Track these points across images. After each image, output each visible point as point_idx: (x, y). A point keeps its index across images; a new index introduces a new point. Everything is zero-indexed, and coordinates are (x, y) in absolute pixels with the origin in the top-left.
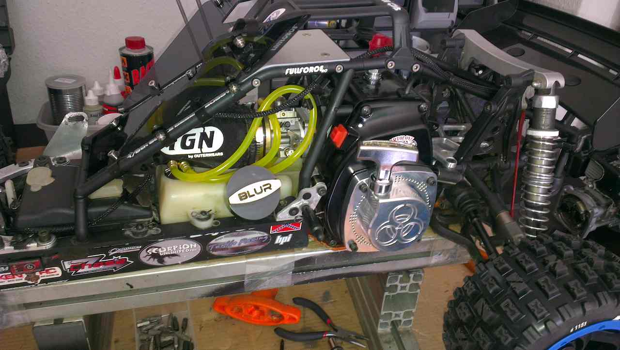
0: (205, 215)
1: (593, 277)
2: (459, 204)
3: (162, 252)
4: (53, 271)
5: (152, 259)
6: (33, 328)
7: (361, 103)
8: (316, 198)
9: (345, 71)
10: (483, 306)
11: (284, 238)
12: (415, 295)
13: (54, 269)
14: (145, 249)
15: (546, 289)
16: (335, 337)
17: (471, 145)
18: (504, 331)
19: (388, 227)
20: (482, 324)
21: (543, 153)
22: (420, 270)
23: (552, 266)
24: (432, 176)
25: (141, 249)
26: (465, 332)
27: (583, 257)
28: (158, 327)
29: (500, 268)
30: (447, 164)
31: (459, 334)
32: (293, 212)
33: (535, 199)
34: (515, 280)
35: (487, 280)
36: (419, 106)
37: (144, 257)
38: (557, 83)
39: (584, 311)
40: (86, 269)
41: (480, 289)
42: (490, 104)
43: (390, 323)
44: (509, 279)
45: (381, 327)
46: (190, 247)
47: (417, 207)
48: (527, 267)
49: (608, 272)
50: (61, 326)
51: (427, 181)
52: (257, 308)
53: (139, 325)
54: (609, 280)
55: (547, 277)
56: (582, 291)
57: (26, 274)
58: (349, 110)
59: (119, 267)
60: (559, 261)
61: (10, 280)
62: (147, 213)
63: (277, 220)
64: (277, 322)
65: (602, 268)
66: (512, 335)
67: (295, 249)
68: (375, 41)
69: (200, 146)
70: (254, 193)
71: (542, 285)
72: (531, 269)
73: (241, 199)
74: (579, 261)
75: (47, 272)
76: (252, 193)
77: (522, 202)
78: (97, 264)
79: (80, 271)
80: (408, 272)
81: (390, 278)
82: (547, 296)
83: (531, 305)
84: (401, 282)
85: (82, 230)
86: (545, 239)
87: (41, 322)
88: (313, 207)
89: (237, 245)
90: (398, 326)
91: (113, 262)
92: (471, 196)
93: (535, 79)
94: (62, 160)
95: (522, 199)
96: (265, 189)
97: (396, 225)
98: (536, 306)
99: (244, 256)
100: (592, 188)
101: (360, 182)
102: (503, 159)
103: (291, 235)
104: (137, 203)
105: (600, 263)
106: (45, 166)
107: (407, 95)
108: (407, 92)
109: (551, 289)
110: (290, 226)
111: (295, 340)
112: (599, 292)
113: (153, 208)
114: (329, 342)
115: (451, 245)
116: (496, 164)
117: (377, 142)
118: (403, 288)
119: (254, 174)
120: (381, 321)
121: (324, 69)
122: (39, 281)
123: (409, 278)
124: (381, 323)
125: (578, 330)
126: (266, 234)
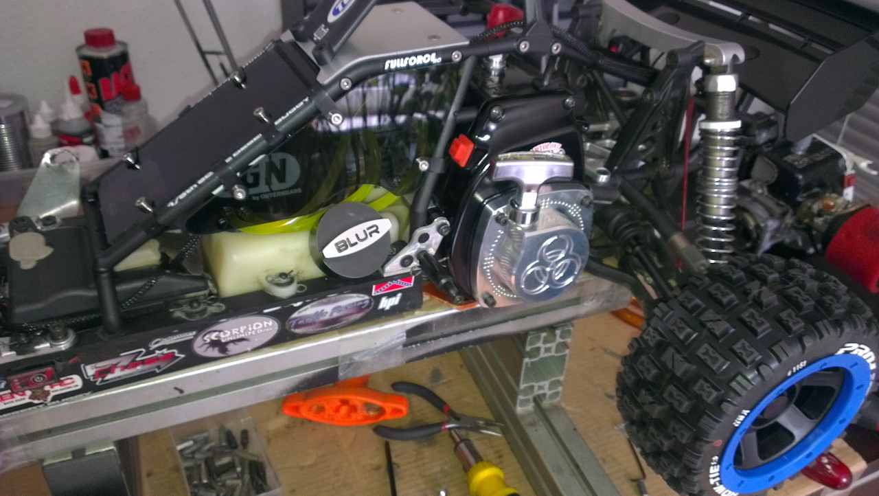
0: (286, 278)
1: (809, 305)
2: (615, 230)
3: (225, 337)
4: (69, 381)
5: (211, 349)
6: (43, 468)
7: (488, 104)
8: (435, 239)
9: (464, 59)
10: (673, 356)
11: (390, 299)
12: (563, 358)
13: (71, 378)
14: (202, 336)
15: (754, 325)
16: (457, 428)
17: (628, 149)
18: (706, 385)
19: (536, 268)
20: (674, 379)
21: (722, 151)
22: (568, 324)
23: (756, 295)
24: (586, 194)
25: (196, 336)
26: (652, 394)
27: (791, 279)
28: (207, 447)
29: (690, 306)
30: (597, 177)
31: (644, 397)
32: (406, 262)
33: (715, 212)
34: (712, 319)
35: (675, 324)
36: (564, 101)
37: (200, 348)
38: (735, 58)
39: (804, 347)
40: (118, 373)
41: (666, 335)
42: (650, 92)
43: (531, 400)
44: (703, 318)
45: (521, 406)
46: (264, 326)
47: (574, 239)
48: (725, 300)
49: (823, 295)
50: (83, 460)
51: (581, 203)
52: (344, 402)
53: (179, 447)
54: (827, 305)
55: (752, 310)
56: (798, 322)
57: (30, 390)
58: (471, 115)
59: (165, 366)
60: (764, 288)
61: (6, 401)
62: (200, 284)
63: (385, 275)
64: (377, 417)
65: (816, 290)
66: (717, 389)
67: (404, 313)
68: (496, 15)
69: (268, 183)
70: (356, 240)
71: (748, 320)
72: (730, 302)
73: (340, 251)
74: (787, 286)
75: (61, 383)
76: (354, 240)
77: (699, 219)
78: (134, 364)
79: (109, 376)
80: (552, 328)
81: (531, 339)
82: (755, 333)
83: (737, 347)
84: (545, 342)
85: (112, 317)
86: (739, 263)
87: (54, 457)
88: (432, 251)
89: (327, 317)
90: (541, 401)
91: (157, 359)
92: (629, 217)
93: (706, 53)
94: (49, 220)
95: (698, 215)
96: (371, 234)
97: (547, 265)
98: (744, 348)
99: (336, 331)
100: (762, 194)
101: (494, 213)
102: (666, 165)
103: (399, 295)
104: (184, 270)
105: (813, 285)
106: (26, 231)
107: (547, 86)
108: (546, 83)
109: (760, 324)
110: (399, 282)
111: (403, 439)
112: (818, 321)
113: (207, 275)
114: (451, 436)
115: (606, 285)
116: (658, 172)
117: (516, 155)
118: (548, 350)
119: (351, 214)
120: (521, 397)
121: (437, 57)
122: (50, 398)
123: (555, 335)
124: (521, 400)
125: (797, 371)
126: (367, 297)
